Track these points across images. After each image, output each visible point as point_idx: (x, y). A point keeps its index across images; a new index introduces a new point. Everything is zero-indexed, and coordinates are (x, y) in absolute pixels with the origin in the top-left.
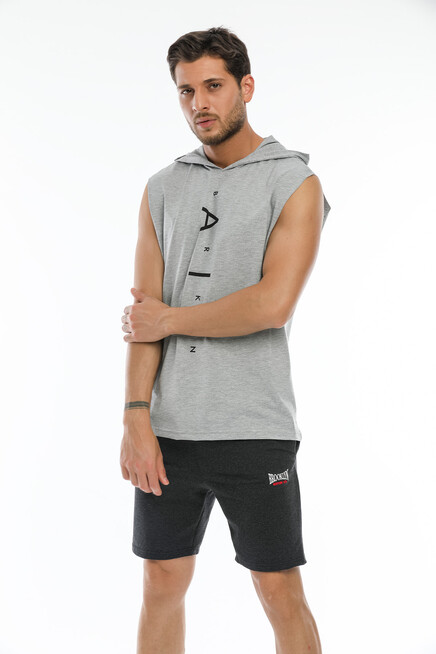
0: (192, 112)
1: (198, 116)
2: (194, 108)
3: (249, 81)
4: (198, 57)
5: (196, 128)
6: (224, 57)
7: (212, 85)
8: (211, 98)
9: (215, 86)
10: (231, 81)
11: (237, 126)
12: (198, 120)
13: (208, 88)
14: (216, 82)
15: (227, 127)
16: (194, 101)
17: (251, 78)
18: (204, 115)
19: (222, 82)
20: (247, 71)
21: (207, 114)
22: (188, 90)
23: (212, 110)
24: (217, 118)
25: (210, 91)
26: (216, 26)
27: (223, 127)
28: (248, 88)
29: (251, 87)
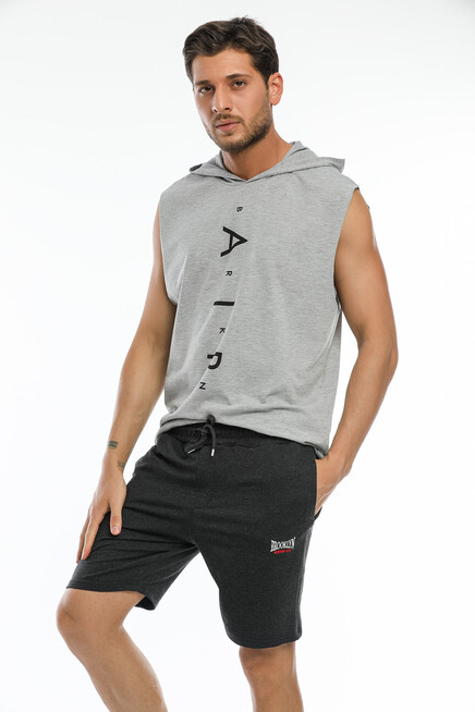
0: (211, 113)
1: (218, 118)
2: (214, 108)
3: (277, 81)
4: (220, 50)
5: (214, 132)
6: (250, 51)
7: (236, 82)
8: (235, 97)
9: (239, 83)
10: (257, 78)
11: (263, 131)
12: (218, 123)
13: (231, 85)
14: (240, 79)
15: (251, 132)
16: (214, 101)
17: (280, 77)
18: (225, 117)
19: (248, 79)
20: (275, 69)
21: (230, 116)
22: (207, 88)
23: (235, 112)
24: (240, 121)
25: (234, 89)
26: (241, 16)
27: (247, 131)
28: (276, 89)
29: (280, 87)
